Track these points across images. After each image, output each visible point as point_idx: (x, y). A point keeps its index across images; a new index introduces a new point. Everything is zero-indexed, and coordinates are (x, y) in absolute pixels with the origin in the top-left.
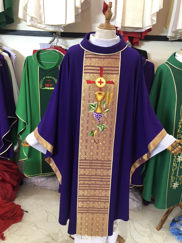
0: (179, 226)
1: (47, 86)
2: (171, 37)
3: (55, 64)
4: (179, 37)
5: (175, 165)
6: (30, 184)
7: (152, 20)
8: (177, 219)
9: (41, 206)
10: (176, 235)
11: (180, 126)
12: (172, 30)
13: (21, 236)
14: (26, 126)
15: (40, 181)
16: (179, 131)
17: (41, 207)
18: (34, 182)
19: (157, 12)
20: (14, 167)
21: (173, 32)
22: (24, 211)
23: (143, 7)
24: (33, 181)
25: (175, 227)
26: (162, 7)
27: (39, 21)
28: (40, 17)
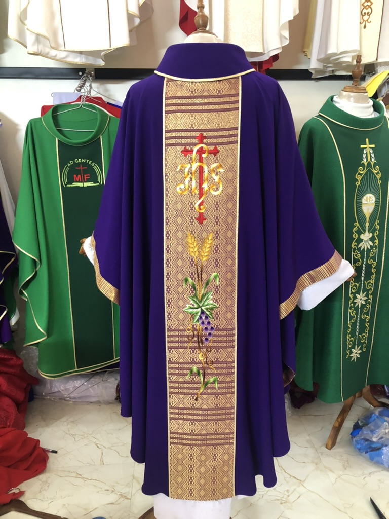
0: (369, 433)
1: (78, 180)
2: (318, 71)
3: (93, 133)
4: (330, 71)
5: (352, 312)
6: (49, 396)
7: (281, 37)
8: (361, 422)
9: (83, 437)
10: (366, 453)
11: (355, 235)
12: (318, 56)
13: (51, 501)
14: (37, 269)
15: (73, 387)
16: (355, 245)
17: (85, 438)
18: (59, 392)
19: (290, 22)
20: (14, 361)
21: (319, 60)
22: (49, 451)
23: (262, 13)
24: (56, 390)
25: (362, 437)
26: (298, 12)
27: (53, 45)
28: (55, 34)
